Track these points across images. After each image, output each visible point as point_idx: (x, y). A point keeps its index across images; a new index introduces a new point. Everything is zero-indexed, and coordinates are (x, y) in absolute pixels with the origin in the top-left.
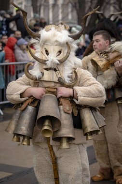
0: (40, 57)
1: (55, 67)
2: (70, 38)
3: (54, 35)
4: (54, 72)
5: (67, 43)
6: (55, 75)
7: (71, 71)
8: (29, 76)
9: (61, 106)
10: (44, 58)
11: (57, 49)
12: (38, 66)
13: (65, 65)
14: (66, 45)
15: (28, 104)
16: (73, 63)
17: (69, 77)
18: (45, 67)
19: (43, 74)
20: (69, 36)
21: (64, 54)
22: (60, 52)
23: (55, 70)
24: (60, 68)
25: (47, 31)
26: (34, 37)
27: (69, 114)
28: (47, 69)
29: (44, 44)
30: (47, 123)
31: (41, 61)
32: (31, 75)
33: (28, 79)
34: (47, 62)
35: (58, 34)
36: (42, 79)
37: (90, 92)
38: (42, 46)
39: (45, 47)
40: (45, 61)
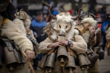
0: (56, 29)
1: (64, 34)
2: (72, 20)
3: (64, 18)
4: (63, 37)
5: (70, 22)
6: (64, 38)
7: (72, 37)
8: (51, 39)
9: (69, 53)
10: (58, 30)
11: (65, 25)
12: (55, 34)
13: (69, 33)
14: (70, 23)
15: (52, 52)
16: (74, 33)
17: (71, 39)
18: (59, 34)
19: (58, 38)
20: (72, 19)
21: (69, 28)
22: (67, 27)
23: (64, 36)
24: (67, 35)
25: (60, 15)
26: (54, 19)
27: (73, 56)
28: (59, 35)
29: (59, 22)
30: (62, 59)
31: (57, 31)
32: (51, 38)
33: (50, 40)
34: (60, 32)
35: (66, 17)
36: (57, 40)
37: (79, 44)
38: (57, 24)
39: (59, 24)
40: (59, 31)
